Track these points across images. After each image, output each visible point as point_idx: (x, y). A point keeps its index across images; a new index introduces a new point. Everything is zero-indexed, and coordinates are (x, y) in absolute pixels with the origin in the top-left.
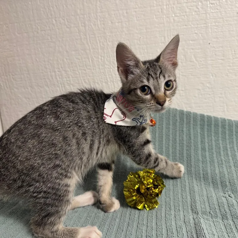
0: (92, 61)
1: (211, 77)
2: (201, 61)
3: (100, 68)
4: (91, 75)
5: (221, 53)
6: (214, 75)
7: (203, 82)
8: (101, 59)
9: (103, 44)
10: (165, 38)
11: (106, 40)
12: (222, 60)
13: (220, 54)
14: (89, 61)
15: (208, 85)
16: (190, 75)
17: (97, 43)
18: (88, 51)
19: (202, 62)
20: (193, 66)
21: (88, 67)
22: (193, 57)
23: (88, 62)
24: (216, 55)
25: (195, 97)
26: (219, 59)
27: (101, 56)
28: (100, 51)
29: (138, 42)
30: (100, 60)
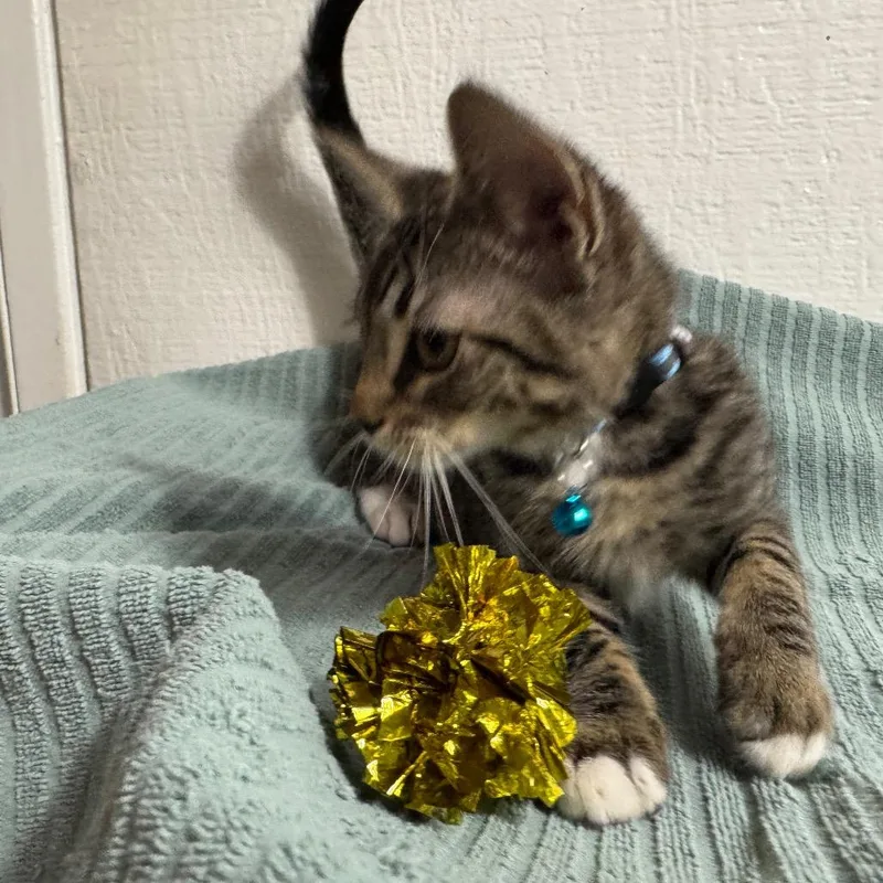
0: (405, 86)
1: (825, 161)
2: (791, 102)
3: (432, 114)
4: (398, 136)
5: (869, 73)
6: (834, 154)
7: (790, 178)
8: (438, 82)
9: (448, 29)
10: (668, 14)
11: (461, 14)
12: (868, 98)
13: (866, 76)
14: (395, 88)
15: (808, 190)
16: (748, 150)
17: (428, 24)
18: (393, 52)
19: (797, 106)
20: (759, 118)
21: (389, 110)
22: (763, 86)
23: (392, 91)
24: (847, 79)
25: (759, 229)
26: (858, 97)
27: (439, 72)
28: (434, 51)
29: (573, 25)
30: (433, 85)
